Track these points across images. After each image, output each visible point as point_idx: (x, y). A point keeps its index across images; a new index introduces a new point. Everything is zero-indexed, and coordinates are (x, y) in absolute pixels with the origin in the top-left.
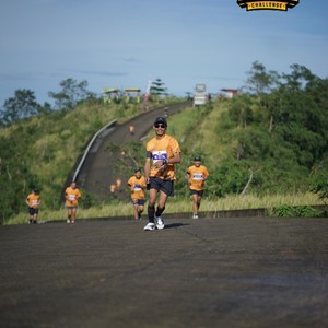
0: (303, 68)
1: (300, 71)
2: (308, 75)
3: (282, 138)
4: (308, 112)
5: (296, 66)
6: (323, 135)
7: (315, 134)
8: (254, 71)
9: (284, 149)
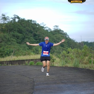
0: (17, 16)
1: (16, 17)
2: (18, 18)
3: (12, 36)
4: (19, 28)
5: (15, 15)
6: (23, 34)
7: (21, 34)
8: (2, 16)
9: (13, 39)
